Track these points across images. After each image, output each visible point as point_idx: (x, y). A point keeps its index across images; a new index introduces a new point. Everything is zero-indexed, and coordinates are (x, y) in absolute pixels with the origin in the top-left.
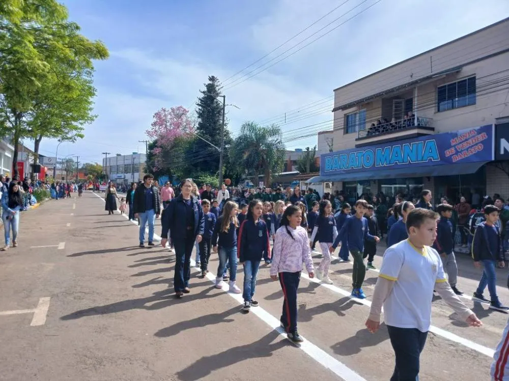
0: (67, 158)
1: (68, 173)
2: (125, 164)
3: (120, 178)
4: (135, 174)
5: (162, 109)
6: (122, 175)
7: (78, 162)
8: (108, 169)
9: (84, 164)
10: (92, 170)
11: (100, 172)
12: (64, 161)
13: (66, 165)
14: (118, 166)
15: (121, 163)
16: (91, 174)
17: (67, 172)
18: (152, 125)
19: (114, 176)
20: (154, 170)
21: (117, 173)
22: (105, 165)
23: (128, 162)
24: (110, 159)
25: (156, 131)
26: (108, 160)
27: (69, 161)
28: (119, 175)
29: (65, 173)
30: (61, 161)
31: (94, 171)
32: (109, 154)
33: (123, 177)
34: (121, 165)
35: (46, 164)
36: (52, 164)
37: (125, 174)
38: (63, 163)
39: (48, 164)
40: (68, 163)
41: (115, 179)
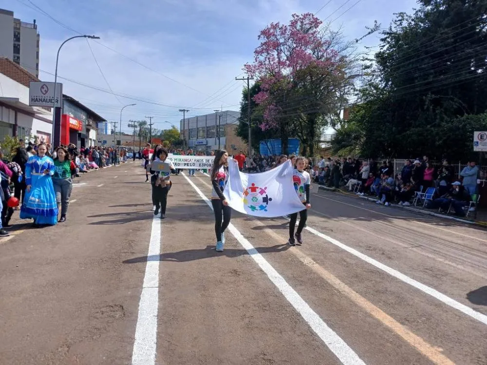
2: (207, 126)
5: (272, 25)
6: (204, 141)
7: (150, 125)
8: (187, 133)
10: (167, 135)
12: (136, 124)
13: (138, 129)
14: (198, 128)
15: (201, 124)
16: (167, 139)
17: (140, 139)
18: (256, 52)
19: (194, 141)
20: (263, 127)
21: (198, 138)
22: (182, 129)
23: (212, 123)
24: (189, 119)
25: (261, 64)
26: (186, 123)
27: (142, 124)
28: (200, 140)
30: (133, 123)
31: (171, 136)
32: (187, 111)
33: (205, 143)
34: (203, 128)
35: (37, 99)
36: (50, 101)
37: (207, 139)
38: (135, 126)
39: (39, 99)
40: (142, 126)
41: (195, 145)
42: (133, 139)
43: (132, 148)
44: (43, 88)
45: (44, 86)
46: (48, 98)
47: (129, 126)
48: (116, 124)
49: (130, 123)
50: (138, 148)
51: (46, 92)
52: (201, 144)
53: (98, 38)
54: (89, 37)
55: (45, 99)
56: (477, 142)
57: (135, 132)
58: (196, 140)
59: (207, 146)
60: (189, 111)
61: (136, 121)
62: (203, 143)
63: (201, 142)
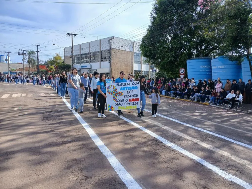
2: (91, 52)
6: (88, 65)
7: (38, 52)
11: (61, 63)
12: (25, 52)
13: (27, 57)
14: (81, 55)
15: (85, 51)
16: (52, 65)
21: (81, 63)
23: (94, 49)
27: (30, 53)
28: (83, 65)
30: (22, 52)
31: (56, 62)
32: (75, 35)
34: (86, 54)
37: (91, 63)
40: (30, 55)
41: (79, 69)
43: (22, 72)
47: (19, 54)
48: (9, 54)
49: (20, 52)
50: (28, 72)
52: (85, 68)
57: (24, 59)
58: (79, 64)
59: (91, 69)
60: (77, 35)
61: (25, 50)
62: (87, 67)
63: (85, 66)
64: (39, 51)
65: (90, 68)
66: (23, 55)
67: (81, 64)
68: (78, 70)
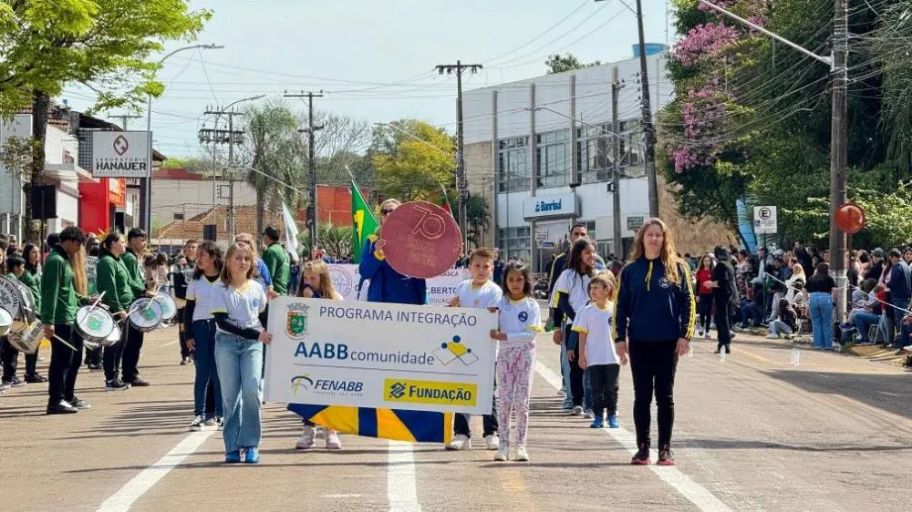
0: (260, 106)
1: (268, 196)
3: (549, 214)
4: (623, 183)
6: (566, 198)
7: (312, 131)
9: (378, 132)
10: (396, 173)
11: (443, 179)
14: (538, 138)
15: (553, 119)
21: (539, 184)
23: (595, 111)
24: (494, 94)
27: (266, 123)
28: (546, 195)
29: (245, 195)
30: (222, 124)
32: (474, 67)
33: (568, 208)
35: (107, 164)
36: (132, 166)
37: (580, 189)
38: (233, 137)
39: (112, 164)
40: (267, 137)
41: (527, 219)
42: (226, 203)
44: (119, 143)
45: (121, 140)
46: (128, 162)
47: (204, 135)
51: (125, 149)
52: (552, 212)
53: (222, 47)
54: (205, 47)
55: (121, 164)
56: (759, 222)
58: (529, 193)
59: (578, 220)
60: (481, 67)
61: (236, 114)
62: (559, 208)
63: (554, 204)
64: (317, 128)
65: (574, 216)
66: (226, 145)
67: (539, 192)
68: (528, 224)
